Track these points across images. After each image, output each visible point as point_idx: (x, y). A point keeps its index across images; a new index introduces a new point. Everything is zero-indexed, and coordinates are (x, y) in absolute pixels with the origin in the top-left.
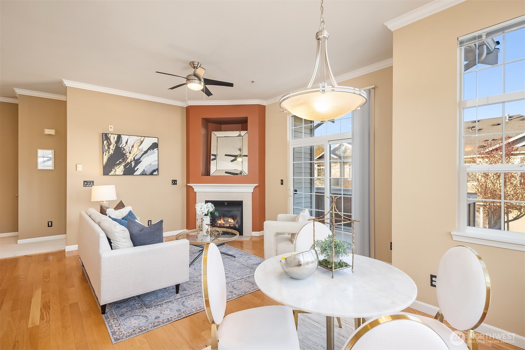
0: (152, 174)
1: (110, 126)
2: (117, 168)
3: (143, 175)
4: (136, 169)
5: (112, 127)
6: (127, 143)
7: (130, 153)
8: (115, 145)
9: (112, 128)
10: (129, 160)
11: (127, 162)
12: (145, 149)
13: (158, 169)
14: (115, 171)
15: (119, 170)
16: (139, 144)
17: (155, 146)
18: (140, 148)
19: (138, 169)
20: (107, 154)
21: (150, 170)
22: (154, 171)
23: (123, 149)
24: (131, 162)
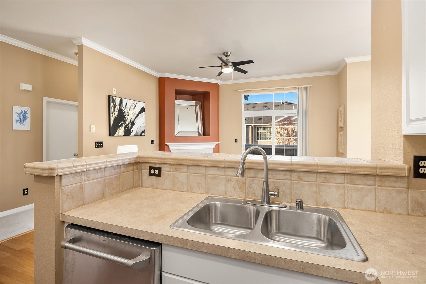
0: (141, 135)
1: (114, 89)
2: (120, 129)
3: (136, 135)
4: (132, 130)
5: (115, 89)
6: (126, 106)
7: (128, 115)
8: (119, 107)
9: (115, 91)
10: (127, 122)
11: (126, 123)
12: (137, 113)
13: (144, 131)
14: (119, 132)
15: (121, 131)
16: (134, 107)
17: (143, 110)
18: (134, 111)
19: (133, 130)
20: (113, 115)
21: (140, 132)
22: (143, 132)
23: (123, 111)
24: (129, 123)
